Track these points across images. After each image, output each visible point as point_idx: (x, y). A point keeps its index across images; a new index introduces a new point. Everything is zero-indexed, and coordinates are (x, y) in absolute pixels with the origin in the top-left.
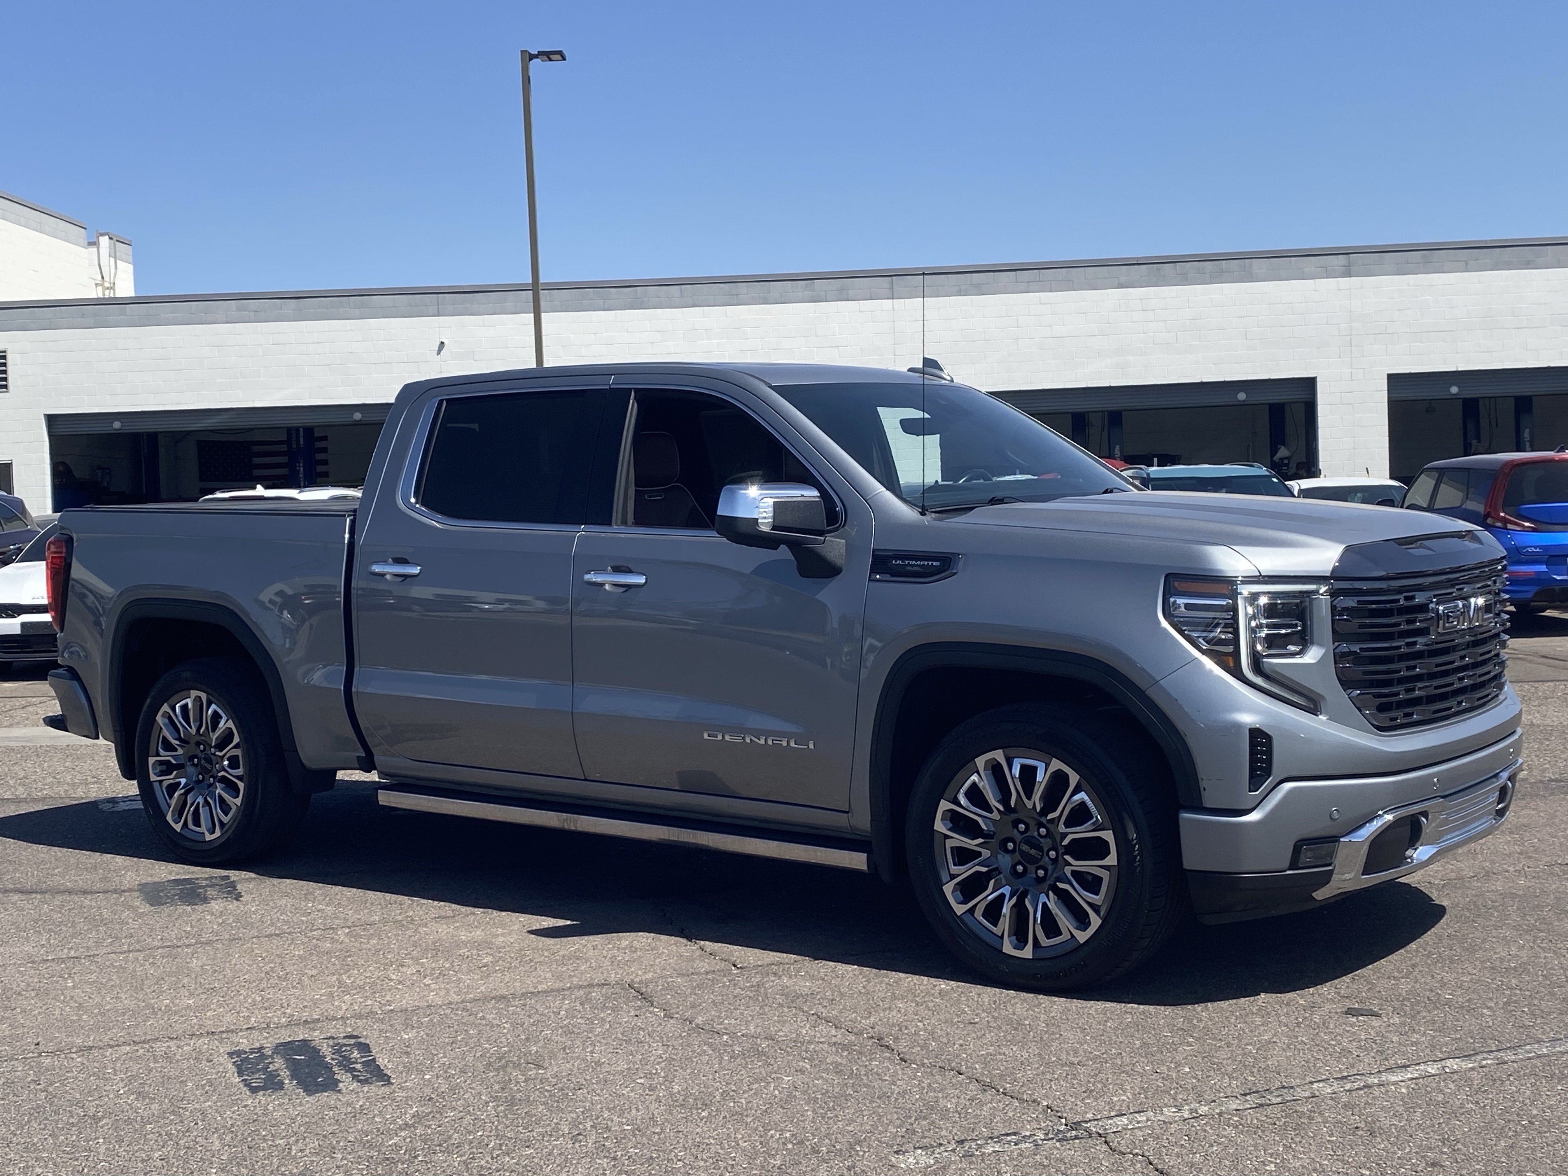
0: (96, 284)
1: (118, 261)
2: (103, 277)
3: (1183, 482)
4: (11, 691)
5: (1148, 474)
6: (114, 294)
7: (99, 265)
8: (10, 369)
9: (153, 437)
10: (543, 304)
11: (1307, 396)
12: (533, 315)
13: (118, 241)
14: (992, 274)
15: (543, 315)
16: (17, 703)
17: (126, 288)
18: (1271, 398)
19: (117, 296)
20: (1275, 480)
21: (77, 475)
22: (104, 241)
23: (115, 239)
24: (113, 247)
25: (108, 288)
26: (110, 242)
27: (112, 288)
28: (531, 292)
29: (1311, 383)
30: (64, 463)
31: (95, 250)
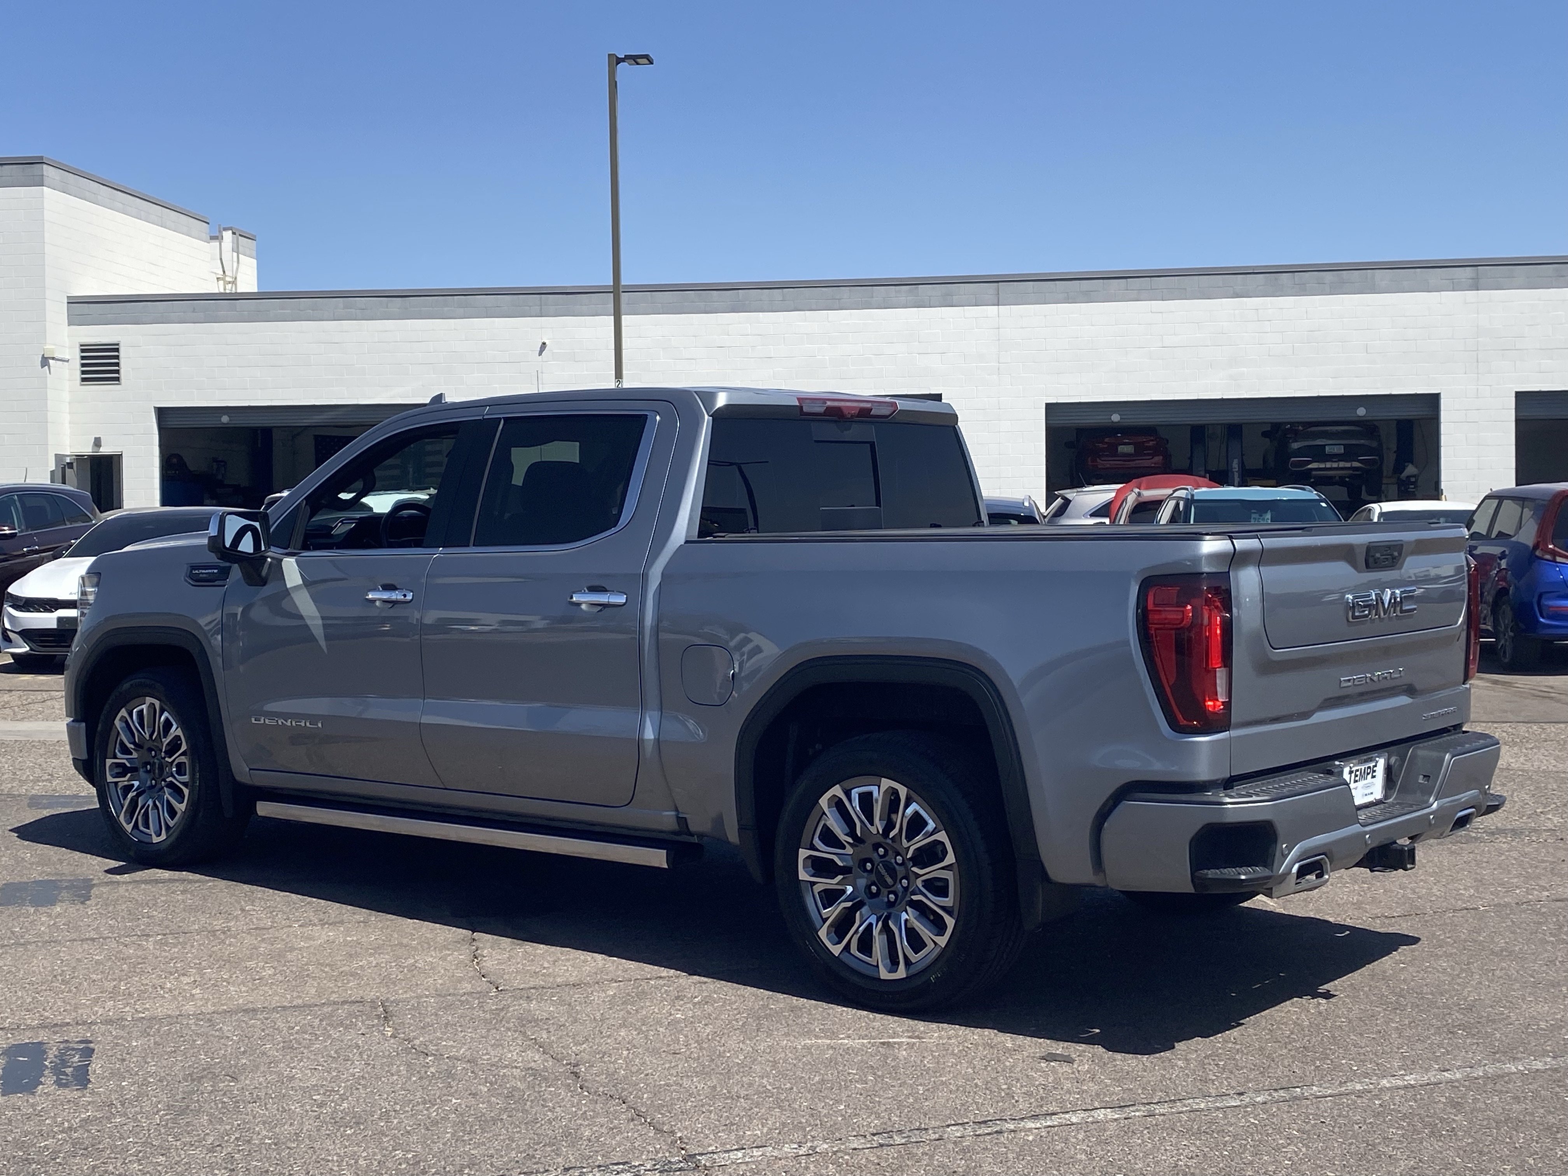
0: (218, 278)
1: (240, 256)
2: (224, 272)
3: (1225, 504)
4: (42, 684)
5: (1193, 496)
6: (236, 289)
7: (221, 259)
8: (123, 362)
9: (267, 432)
10: (624, 307)
11: (1425, 413)
12: (613, 317)
13: (240, 235)
14: (1102, 281)
15: (623, 317)
16: (39, 696)
17: (248, 283)
18: (1396, 414)
19: (239, 291)
20: (1324, 505)
21: (192, 467)
22: (228, 235)
23: (237, 234)
24: (235, 241)
25: (230, 282)
26: (233, 237)
27: (234, 282)
28: (612, 295)
29: (1434, 399)
30: (179, 455)
31: (216, 244)
